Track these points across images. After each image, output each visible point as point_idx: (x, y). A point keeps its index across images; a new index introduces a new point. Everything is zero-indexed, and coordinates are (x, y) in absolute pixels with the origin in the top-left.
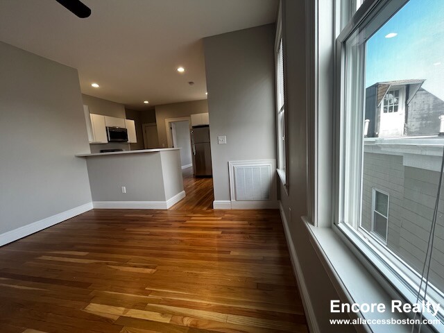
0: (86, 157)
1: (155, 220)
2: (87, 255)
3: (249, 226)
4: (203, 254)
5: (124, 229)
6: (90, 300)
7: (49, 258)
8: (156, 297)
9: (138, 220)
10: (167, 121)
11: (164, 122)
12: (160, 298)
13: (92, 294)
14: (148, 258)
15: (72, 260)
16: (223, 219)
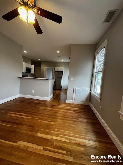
0: (20, 78)
1: (46, 104)
2: (26, 115)
3: (81, 110)
4: (70, 119)
5: (36, 107)
6: (37, 132)
7: (12, 115)
8: (60, 133)
9: (39, 104)
10: (45, 67)
11: (44, 68)
12: (62, 133)
13: (36, 130)
14: (51, 118)
15: (22, 117)
16: (71, 107)
